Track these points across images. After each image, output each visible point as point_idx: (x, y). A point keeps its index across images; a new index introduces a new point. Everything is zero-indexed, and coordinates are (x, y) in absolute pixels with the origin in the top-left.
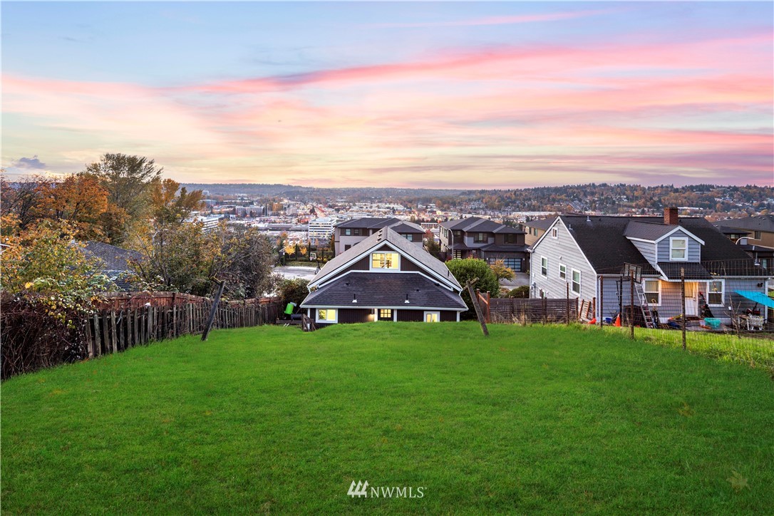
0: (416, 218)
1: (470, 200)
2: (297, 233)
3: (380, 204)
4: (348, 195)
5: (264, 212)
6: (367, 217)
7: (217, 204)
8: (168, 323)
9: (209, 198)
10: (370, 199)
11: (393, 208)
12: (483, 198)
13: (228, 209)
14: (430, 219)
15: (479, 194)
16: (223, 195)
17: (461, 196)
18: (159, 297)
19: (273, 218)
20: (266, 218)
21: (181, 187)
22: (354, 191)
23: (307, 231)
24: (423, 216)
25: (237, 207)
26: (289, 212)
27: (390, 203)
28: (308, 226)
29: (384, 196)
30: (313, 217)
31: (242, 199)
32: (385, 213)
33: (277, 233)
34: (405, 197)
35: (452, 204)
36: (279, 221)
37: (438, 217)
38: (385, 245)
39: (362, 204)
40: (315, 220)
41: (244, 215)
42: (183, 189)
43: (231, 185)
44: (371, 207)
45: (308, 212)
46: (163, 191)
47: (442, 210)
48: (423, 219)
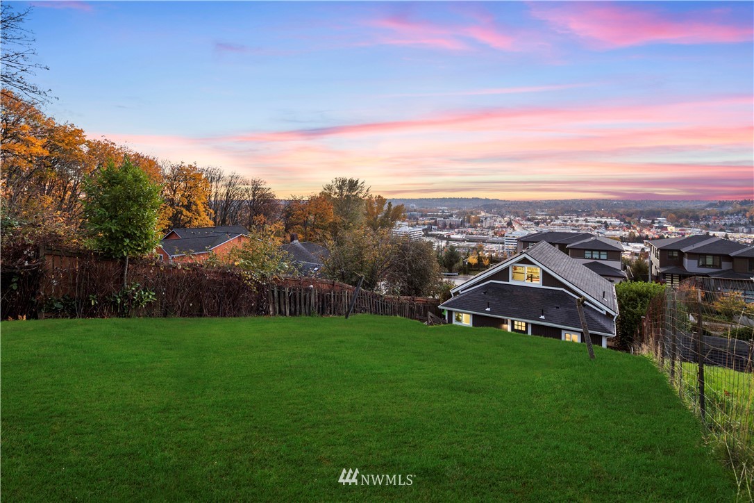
0: (637, 234)
1: (723, 214)
2: (493, 245)
3: (588, 218)
4: (550, 208)
5: (462, 224)
6: (571, 231)
7: (422, 216)
8: (327, 302)
9: (415, 211)
10: (576, 212)
11: (606, 222)
12: (746, 211)
13: (430, 221)
14: (656, 236)
15: (738, 207)
16: (427, 208)
17: (708, 209)
18: (322, 283)
19: (470, 230)
20: (463, 230)
21: (387, 202)
22: (556, 203)
23: (503, 243)
24: (646, 232)
25: (438, 219)
26: (486, 224)
27: (602, 217)
28: (504, 239)
29: (594, 208)
30: (509, 230)
31: (443, 212)
32: (595, 228)
33: (474, 245)
34: (622, 210)
35: (692, 218)
36: (475, 233)
37: (671, 234)
38: (525, 259)
39: (566, 218)
40: (511, 233)
41: (444, 227)
42: (389, 203)
43: (433, 199)
44: (577, 221)
45: (505, 224)
46: (375, 205)
47: (676, 226)
48: (647, 236)
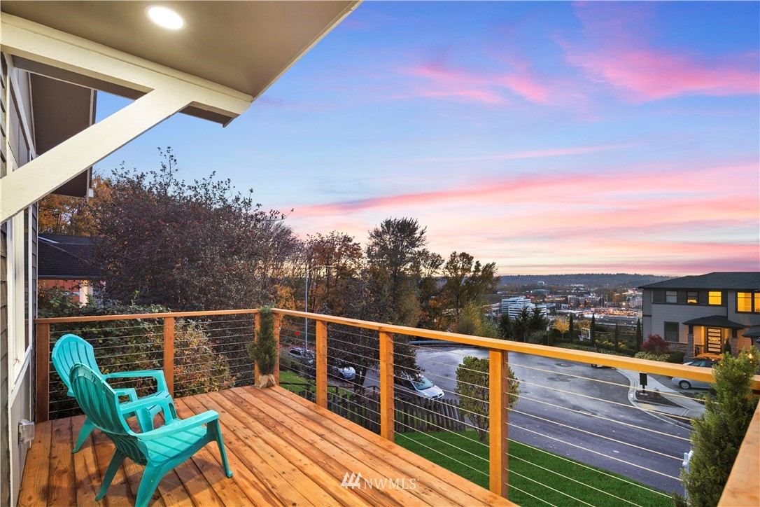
5: (601, 303)
7: (551, 293)
9: (543, 288)
13: (560, 299)
16: (558, 285)
19: (611, 310)
20: (602, 309)
25: (570, 297)
31: (578, 289)
36: (619, 313)
41: (577, 306)
